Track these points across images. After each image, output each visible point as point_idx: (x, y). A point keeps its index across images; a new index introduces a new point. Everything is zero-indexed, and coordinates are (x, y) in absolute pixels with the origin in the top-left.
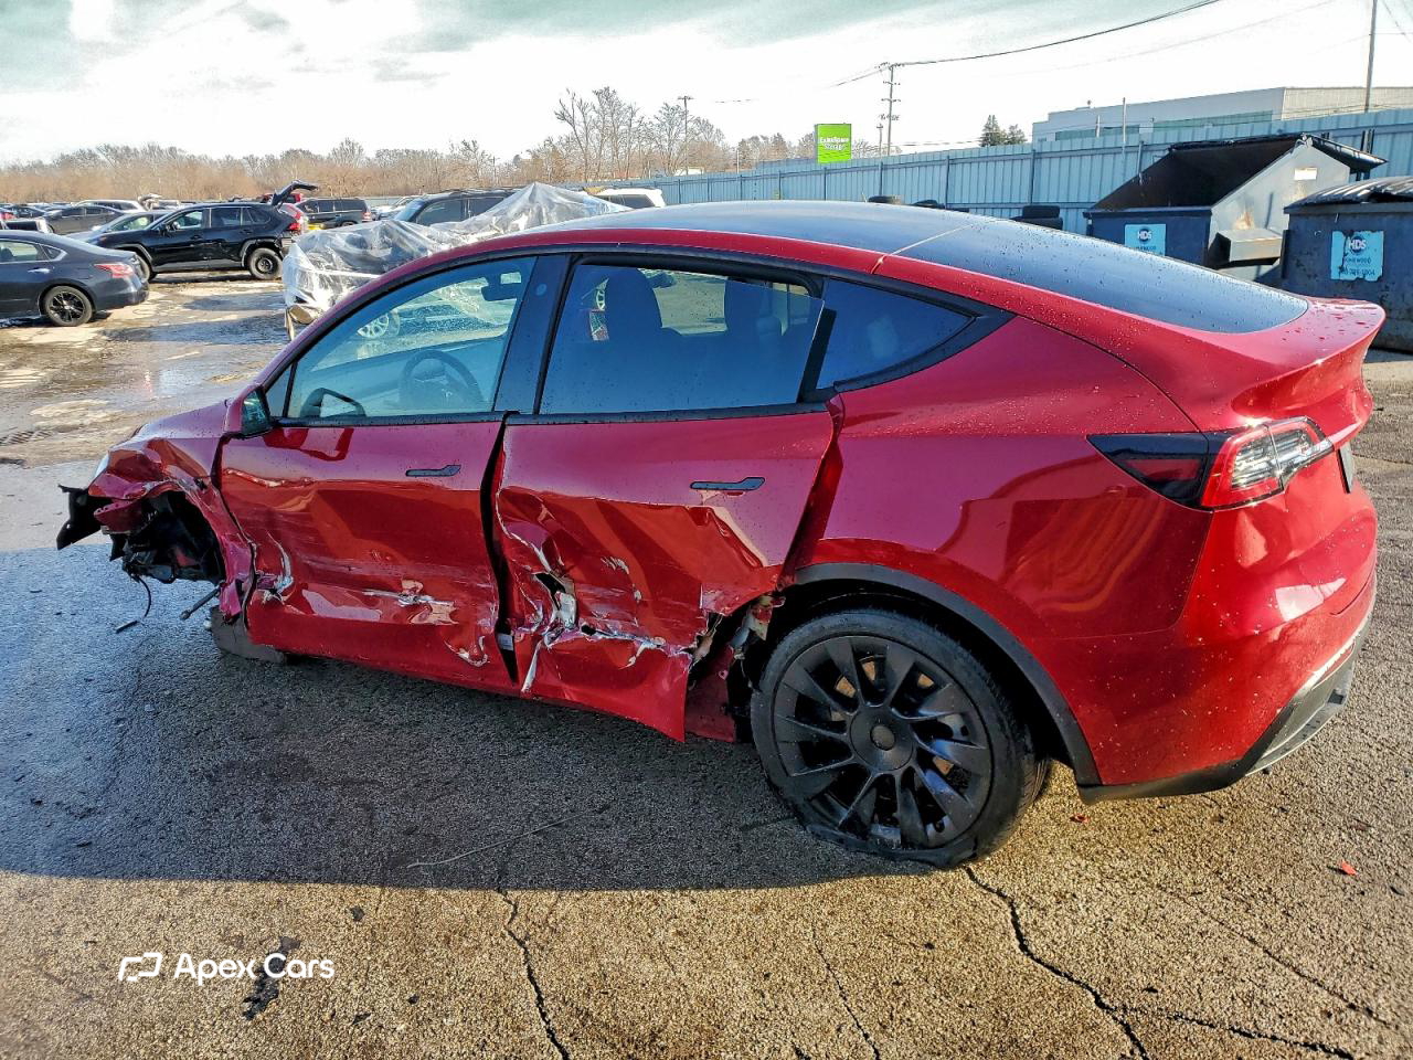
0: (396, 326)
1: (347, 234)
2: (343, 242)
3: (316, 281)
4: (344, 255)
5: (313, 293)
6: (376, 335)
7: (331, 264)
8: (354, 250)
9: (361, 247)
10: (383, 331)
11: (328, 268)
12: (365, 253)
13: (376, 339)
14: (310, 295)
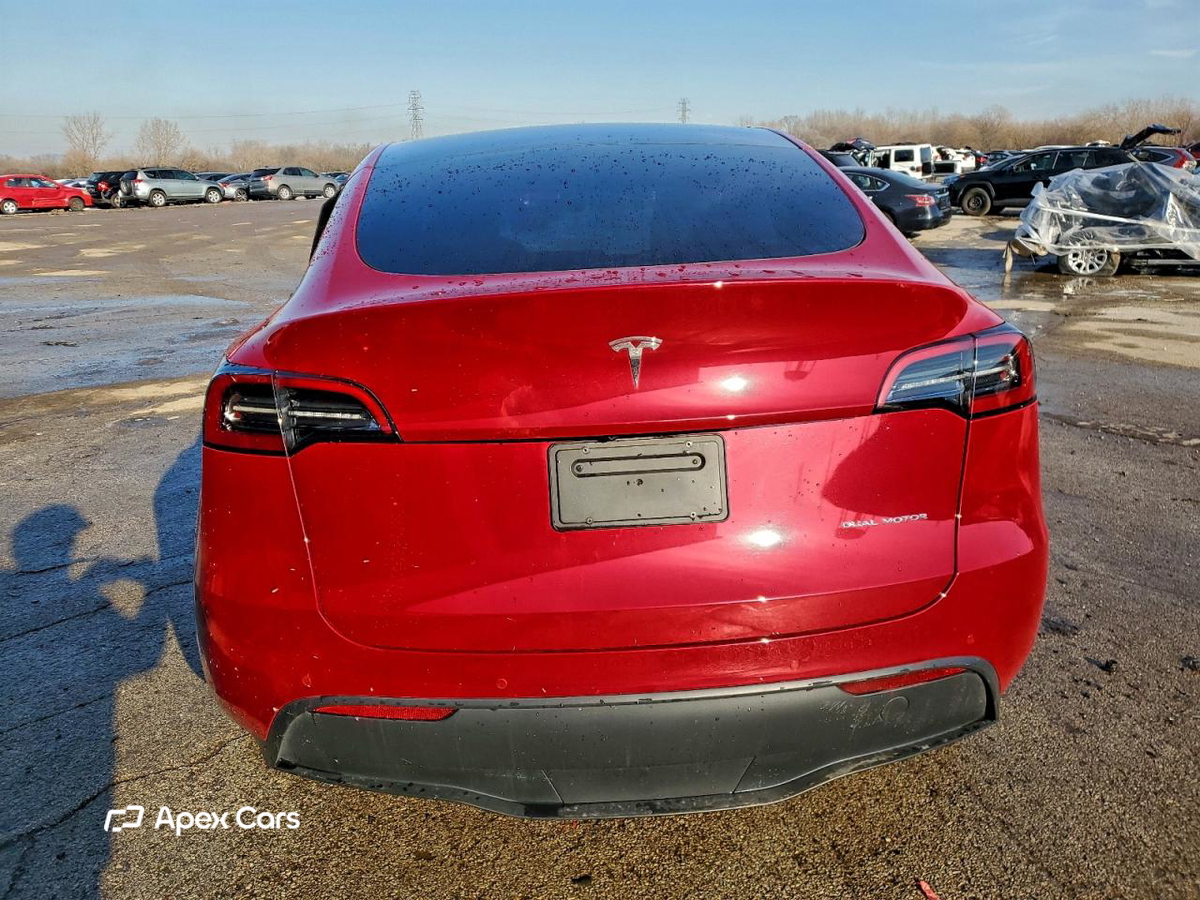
0: (1113, 266)
1: (1095, 175)
2: (1089, 184)
3: (1046, 218)
4: (1084, 195)
5: (1039, 229)
6: (1089, 271)
7: (1069, 204)
8: (1096, 191)
9: (1103, 189)
10: (1097, 268)
11: (1064, 207)
12: (1106, 195)
13: (1090, 276)
14: (1036, 230)
